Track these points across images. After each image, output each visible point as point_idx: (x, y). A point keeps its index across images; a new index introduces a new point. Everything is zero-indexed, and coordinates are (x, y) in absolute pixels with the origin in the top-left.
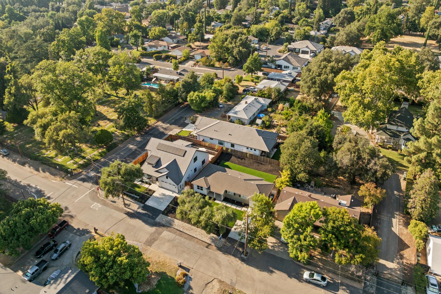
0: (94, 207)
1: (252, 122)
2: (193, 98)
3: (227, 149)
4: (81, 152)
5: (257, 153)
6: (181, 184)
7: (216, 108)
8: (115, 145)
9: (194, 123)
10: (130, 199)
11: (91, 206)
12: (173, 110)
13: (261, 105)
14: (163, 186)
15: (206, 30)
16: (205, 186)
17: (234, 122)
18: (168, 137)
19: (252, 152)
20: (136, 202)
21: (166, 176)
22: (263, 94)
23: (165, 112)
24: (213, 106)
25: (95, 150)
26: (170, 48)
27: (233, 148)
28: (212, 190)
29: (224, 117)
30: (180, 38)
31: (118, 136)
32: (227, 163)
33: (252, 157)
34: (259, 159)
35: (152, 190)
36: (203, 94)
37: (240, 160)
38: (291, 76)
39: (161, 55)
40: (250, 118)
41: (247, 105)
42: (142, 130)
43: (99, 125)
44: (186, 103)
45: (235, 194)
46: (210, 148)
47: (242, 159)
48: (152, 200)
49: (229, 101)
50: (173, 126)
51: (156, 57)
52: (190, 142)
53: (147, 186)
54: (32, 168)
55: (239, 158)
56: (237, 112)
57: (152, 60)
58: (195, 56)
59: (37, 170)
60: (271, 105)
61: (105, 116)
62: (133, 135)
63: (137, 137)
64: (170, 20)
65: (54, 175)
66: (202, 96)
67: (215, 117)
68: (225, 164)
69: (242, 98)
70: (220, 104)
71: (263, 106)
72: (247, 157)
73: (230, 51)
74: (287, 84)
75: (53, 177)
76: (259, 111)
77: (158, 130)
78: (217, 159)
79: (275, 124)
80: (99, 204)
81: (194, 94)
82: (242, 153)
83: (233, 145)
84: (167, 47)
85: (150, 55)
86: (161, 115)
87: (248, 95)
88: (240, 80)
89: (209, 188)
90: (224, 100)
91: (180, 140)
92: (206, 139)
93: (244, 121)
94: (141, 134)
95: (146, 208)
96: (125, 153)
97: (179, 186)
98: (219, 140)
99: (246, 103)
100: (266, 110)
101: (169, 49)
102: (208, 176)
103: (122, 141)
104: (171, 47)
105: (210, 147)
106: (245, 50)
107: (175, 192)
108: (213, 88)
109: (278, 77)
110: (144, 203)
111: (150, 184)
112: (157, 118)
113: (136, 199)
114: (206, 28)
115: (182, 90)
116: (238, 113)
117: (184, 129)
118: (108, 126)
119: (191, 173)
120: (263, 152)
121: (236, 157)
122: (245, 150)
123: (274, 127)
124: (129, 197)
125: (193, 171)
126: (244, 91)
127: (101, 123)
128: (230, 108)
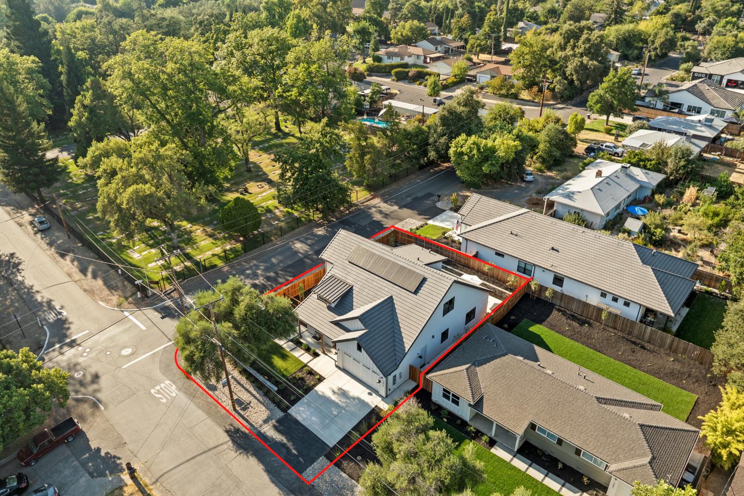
0: (158, 392)
1: (614, 224)
2: (464, 149)
3: (542, 288)
4: (187, 244)
5: (633, 313)
6: (397, 373)
7: (516, 181)
8: (265, 239)
9: (456, 209)
10: (252, 389)
11: (153, 387)
12: (413, 176)
13: (637, 186)
14: (347, 367)
15: (505, 34)
16: (467, 397)
17: (561, 219)
18: (387, 236)
19: (618, 308)
20: (267, 401)
21: (355, 342)
22: (641, 160)
23: (394, 178)
24: (510, 177)
25: (219, 243)
26: (428, 60)
27: (557, 288)
28: (487, 412)
29: (535, 205)
30: (451, 44)
31: (278, 219)
32: (536, 329)
33: (615, 322)
34: (636, 332)
35: (317, 374)
36: (490, 143)
37: (575, 324)
38: (711, 127)
39: (407, 70)
40: (608, 214)
41: (600, 179)
42: (333, 211)
43: (246, 190)
44: (446, 165)
45: (560, 442)
46: (494, 277)
47: (582, 323)
48: (308, 404)
49: (549, 169)
50: (406, 212)
51: (396, 73)
52: (442, 254)
53: (305, 358)
54: (76, 263)
55: (573, 318)
56: (573, 193)
57: (389, 80)
58: (478, 75)
59: (84, 271)
60: (664, 187)
61: (265, 174)
62: (310, 221)
63: (319, 225)
64: (437, 17)
65: (110, 287)
66: (486, 145)
67: (514, 200)
68: (532, 329)
69: (586, 165)
70: (527, 174)
71: (642, 187)
72: (598, 318)
73: (558, 66)
74: (703, 144)
75: (106, 292)
76: (631, 198)
77: (370, 216)
78: (511, 312)
79: (675, 237)
80: (174, 387)
81: (466, 141)
82: (586, 305)
83: (558, 280)
84: (422, 58)
85: (385, 71)
86: (384, 185)
87: (602, 158)
88: (580, 126)
89: (478, 405)
90: (538, 165)
91: (414, 246)
92: (484, 253)
93: (590, 218)
94: (330, 221)
95: (287, 425)
96: (281, 261)
97: (390, 378)
98: (520, 260)
99: (599, 174)
100: (651, 199)
101: (425, 62)
102: (481, 363)
103: (282, 232)
104: (431, 59)
105: (492, 277)
106: (595, 63)
107: (377, 393)
108: (515, 132)
109: (675, 127)
110: (285, 410)
111: (316, 355)
112: (373, 188)
113: (267, 393)
114: (505, 32)
115: (439, 129)
116: (575, 197)
117: (430, 222)
118: (264, 194)
119: (431, 342)
120: (648, 311)
121: (564, 313)
122: (594, 299)
123: (675, 244)
124: (252, 382)
125: (439, 337)
126: (589, 150)
127: (252, 186)
128: (554, 186)
